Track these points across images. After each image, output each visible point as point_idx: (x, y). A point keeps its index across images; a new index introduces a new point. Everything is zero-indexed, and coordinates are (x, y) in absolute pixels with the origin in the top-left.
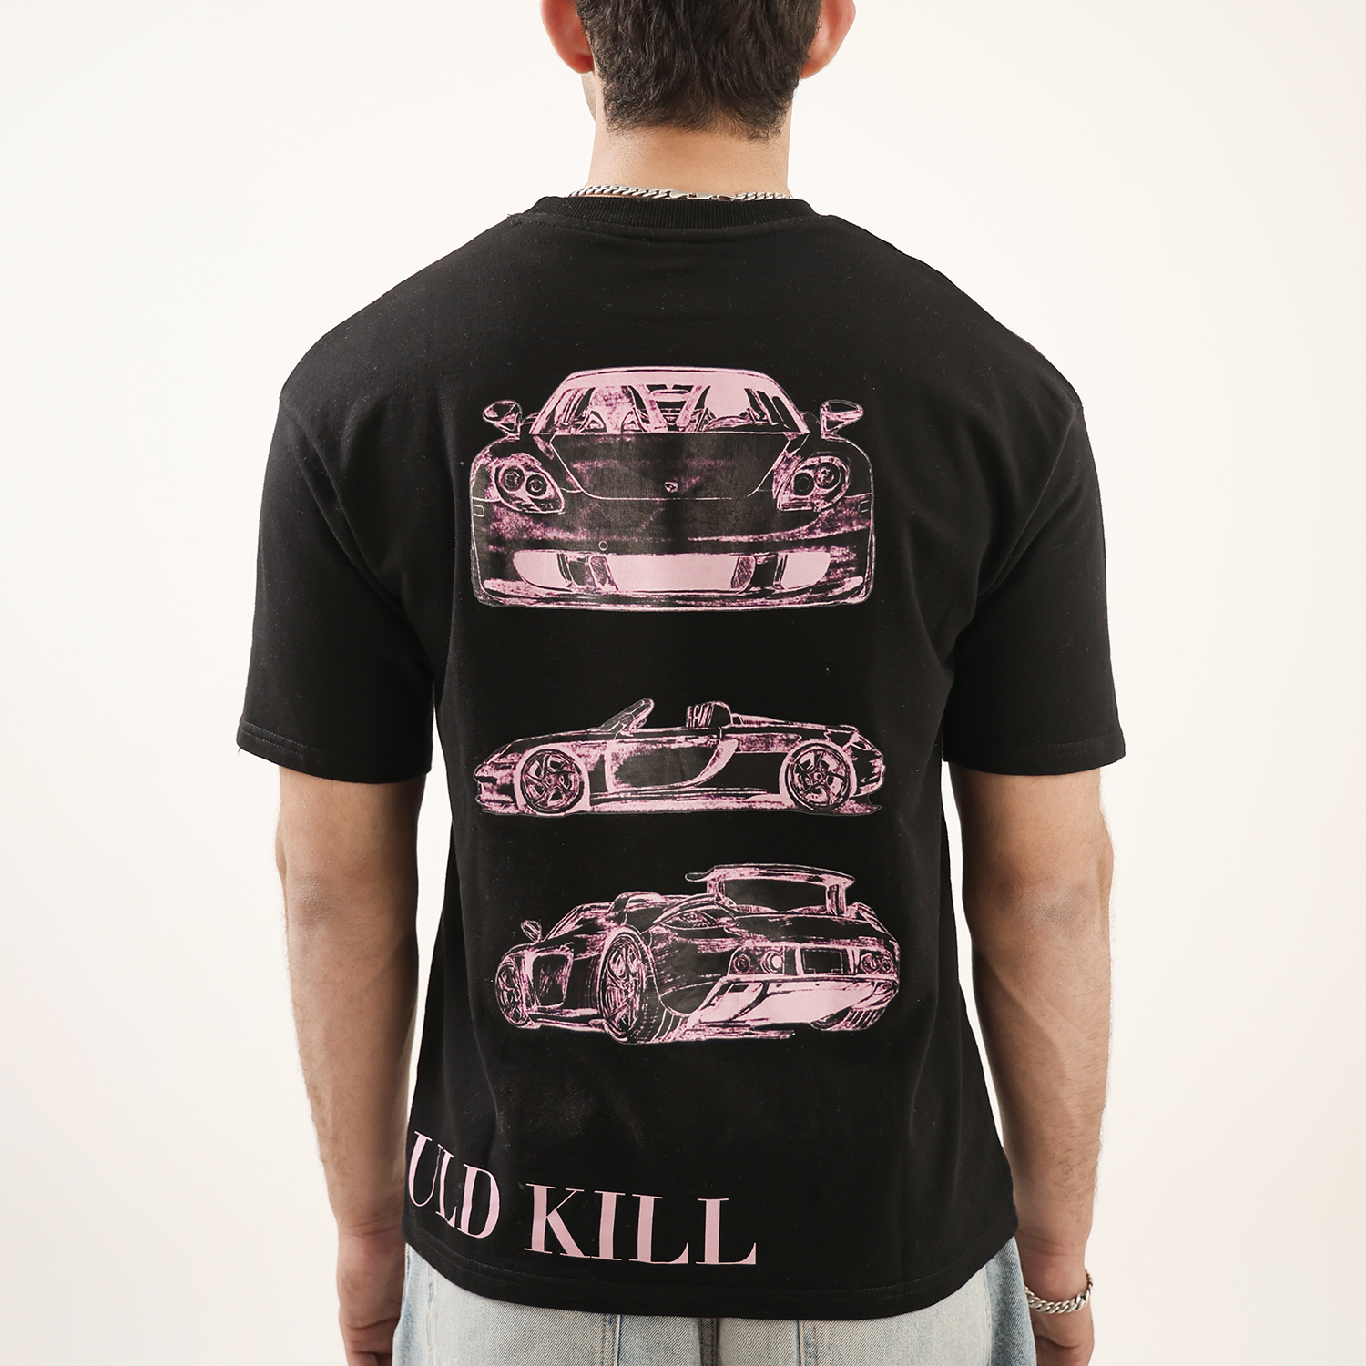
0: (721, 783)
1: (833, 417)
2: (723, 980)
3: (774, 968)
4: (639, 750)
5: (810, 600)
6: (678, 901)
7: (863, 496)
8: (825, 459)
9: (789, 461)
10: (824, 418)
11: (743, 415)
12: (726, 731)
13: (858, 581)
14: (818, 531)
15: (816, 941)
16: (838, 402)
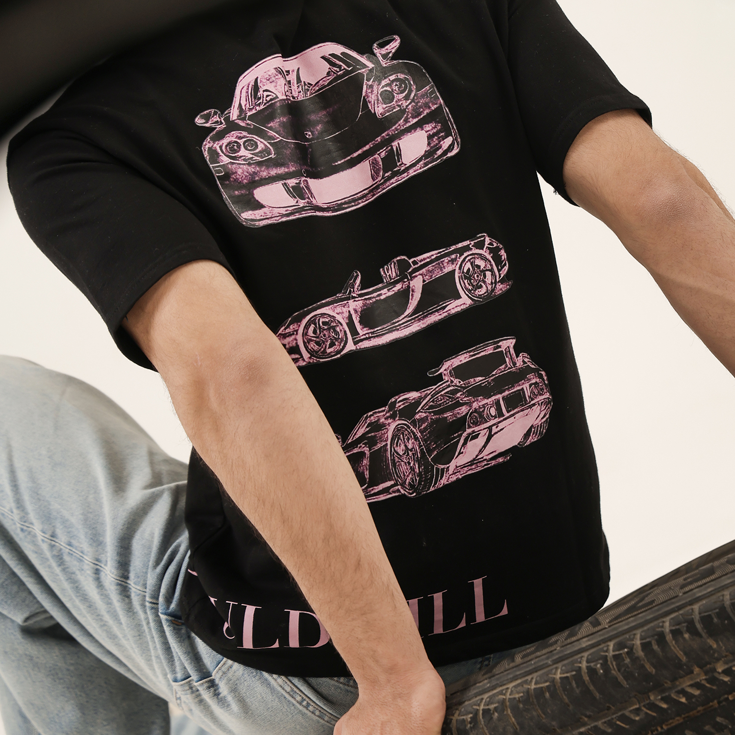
0: (423, 308)
1: (384, 51)
2: (465, 434)
3: (492, 416)
4: (364, 305)
5: (426, 164)
6: (429, 392)
7: (428, 87)
8: (392, 78)
9: (371, 87)
10: (378, 55)
11: (328, 74)
12: (411, 274)
13: (449, 141)
14: (411, 119)
15: (508, 389)
16: (381, 41)
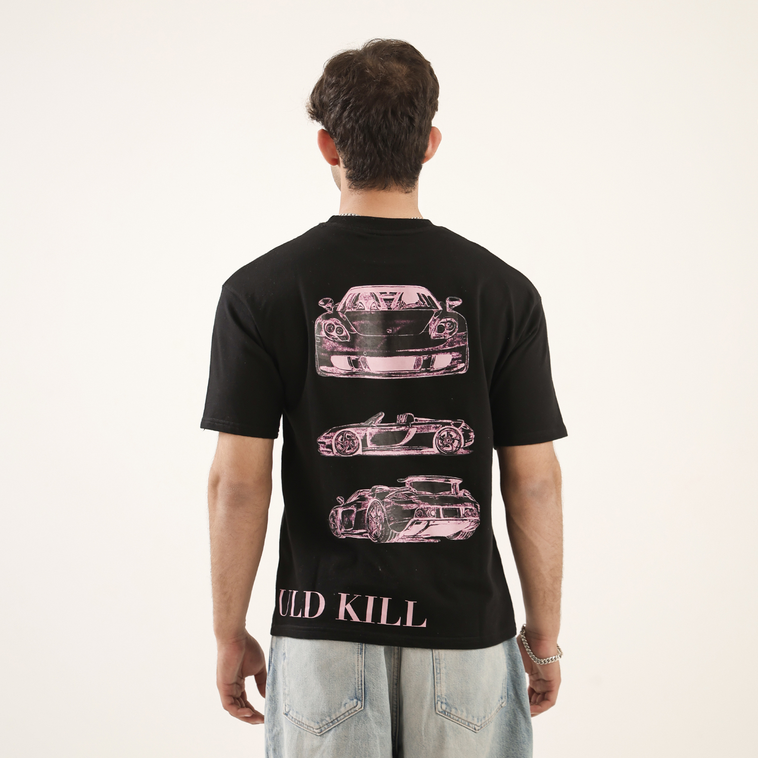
0: (410, 445)
1: (451, 303)
2: (412, 520)
3: (431, 515)
4: (379, 432)
5: (445, 373)
6: (395, 490)
7: (464, 333)
8: (448, 319)
9: (435, 320)
10: (448, 304)
11: (417, 303)
12: (412, 425)
13: (463, 365)
14: (447, 346)
15: (448, 505)
16: (452, 297)
